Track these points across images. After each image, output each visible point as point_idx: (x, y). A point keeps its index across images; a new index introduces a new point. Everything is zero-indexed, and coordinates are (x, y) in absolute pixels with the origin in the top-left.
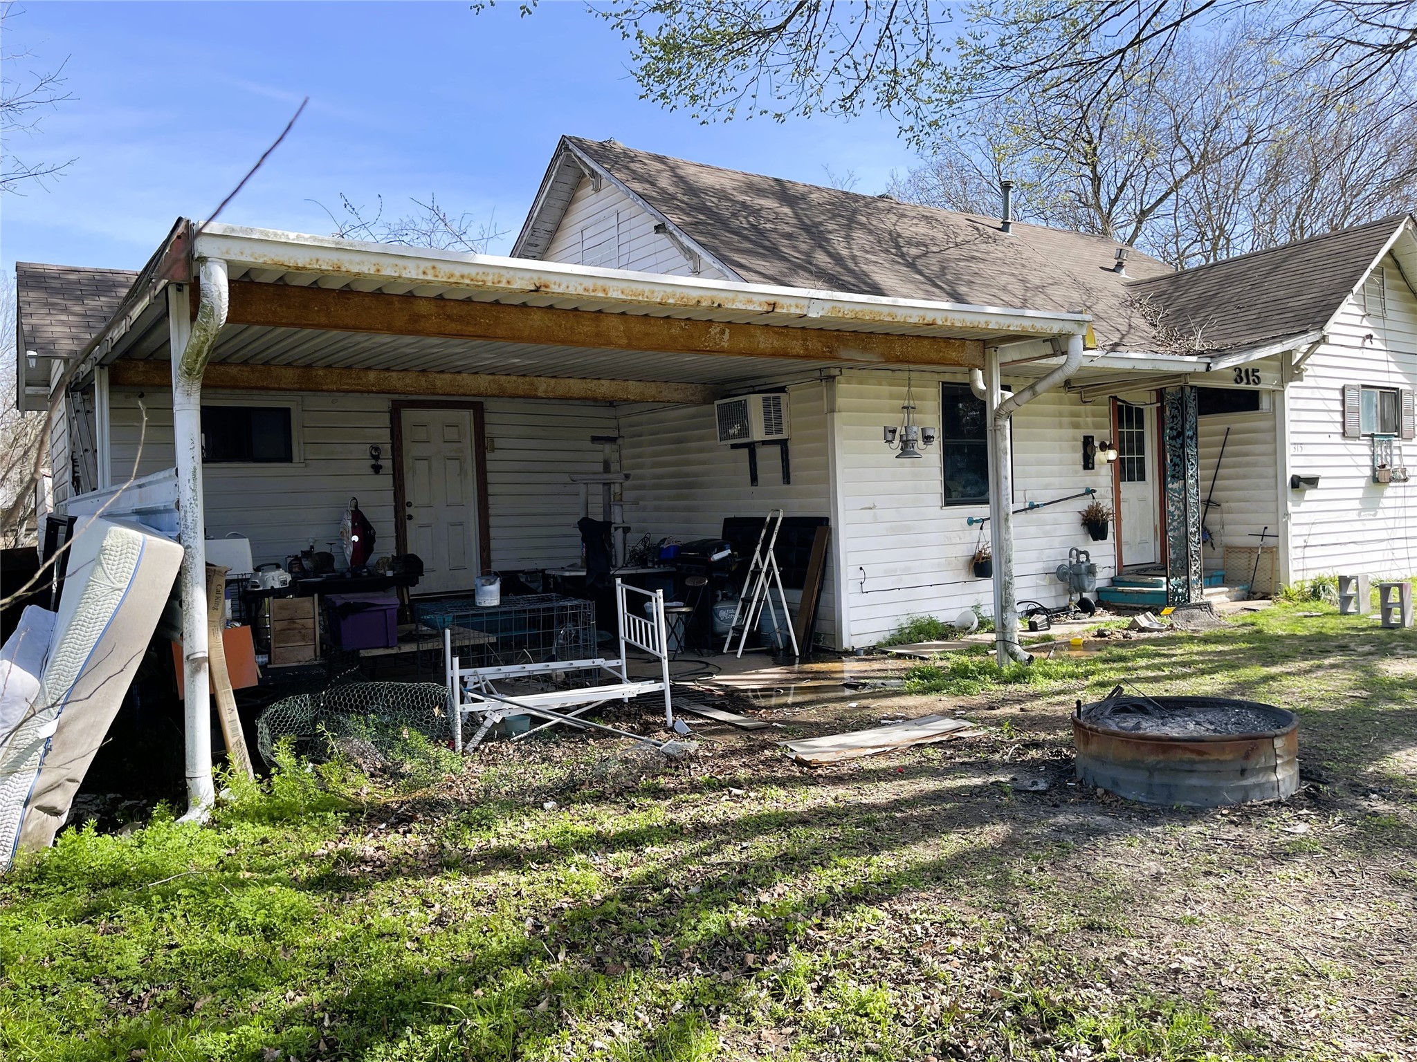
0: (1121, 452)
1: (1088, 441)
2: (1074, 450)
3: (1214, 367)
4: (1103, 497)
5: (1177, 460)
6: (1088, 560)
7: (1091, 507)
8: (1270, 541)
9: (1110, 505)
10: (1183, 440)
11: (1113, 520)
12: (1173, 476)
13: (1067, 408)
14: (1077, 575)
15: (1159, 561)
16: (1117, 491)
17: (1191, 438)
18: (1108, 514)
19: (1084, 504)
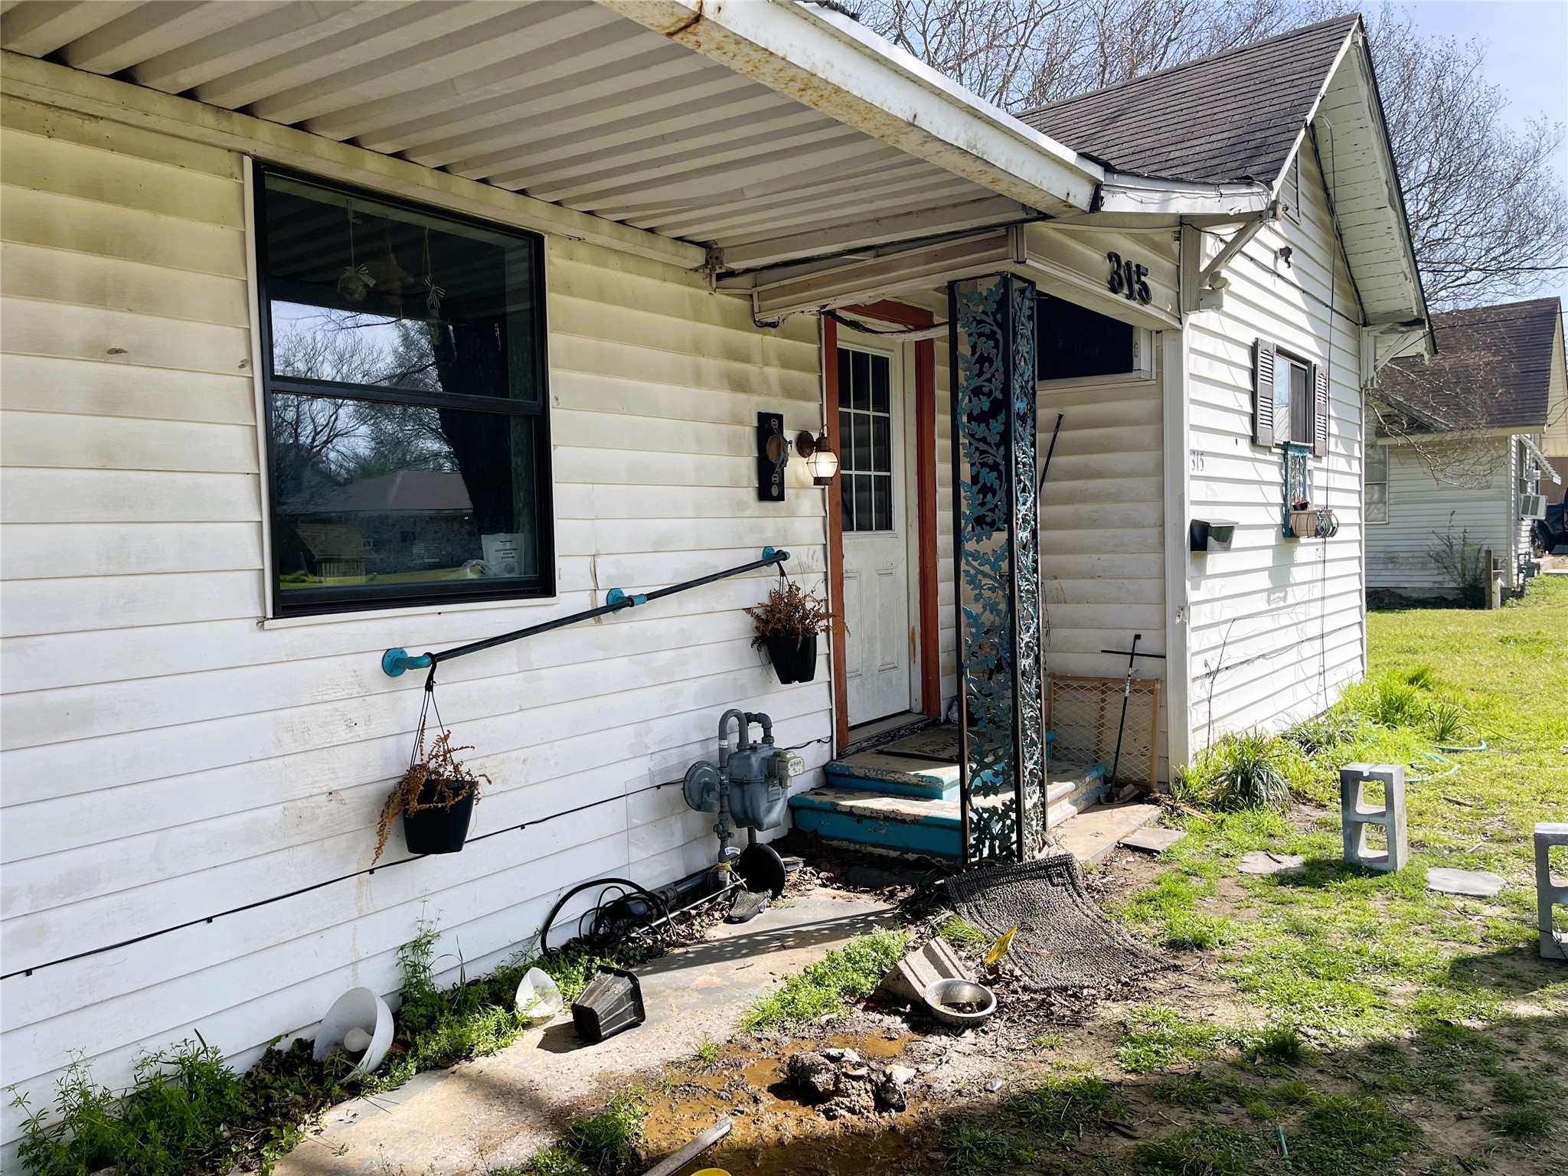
0: (843, 463)
1: (768, 427)
2: (735, 450)
3: (1116, 203)
4: (804, 570)
5: (989, 477)
6: (767, 738)
7: (776, 597)
8: (1147, 667)
9: (821, 594)
10: (1008, 424)
11: (827, 629)
12: (979, 521)
13: (715, 333)
14: (741, 784)
15: (918, 706)
16: (834, 555)
17: (1023, 419)
18: (818, 616)
19: (757, 590)
